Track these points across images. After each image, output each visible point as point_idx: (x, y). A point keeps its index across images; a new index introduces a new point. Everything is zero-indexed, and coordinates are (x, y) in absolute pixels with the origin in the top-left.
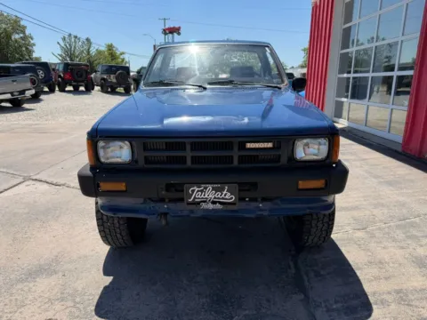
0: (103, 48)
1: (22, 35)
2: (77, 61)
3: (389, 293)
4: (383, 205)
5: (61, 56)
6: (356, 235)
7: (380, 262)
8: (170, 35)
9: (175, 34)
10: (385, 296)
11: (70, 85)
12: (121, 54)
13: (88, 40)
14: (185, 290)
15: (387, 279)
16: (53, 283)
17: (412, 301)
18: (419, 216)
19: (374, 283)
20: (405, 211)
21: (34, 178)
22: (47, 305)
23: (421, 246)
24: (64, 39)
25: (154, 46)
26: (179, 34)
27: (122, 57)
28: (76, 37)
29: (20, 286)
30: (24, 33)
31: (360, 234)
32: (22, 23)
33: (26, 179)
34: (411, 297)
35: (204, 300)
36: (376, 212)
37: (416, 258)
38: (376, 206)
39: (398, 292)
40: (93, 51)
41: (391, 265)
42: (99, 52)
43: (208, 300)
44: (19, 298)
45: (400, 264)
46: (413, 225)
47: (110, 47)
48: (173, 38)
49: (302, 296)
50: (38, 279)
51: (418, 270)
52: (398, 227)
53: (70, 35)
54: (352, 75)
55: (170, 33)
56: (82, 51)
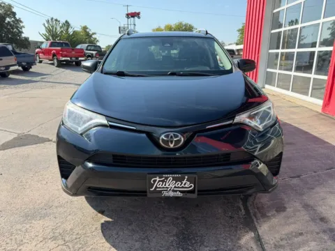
0: (79, 29)
5: (45, 35)
6: (292, 182)
8: (132, 19)
9: (136, 18)
12: (94, 34)
13: (67, 22)
24: (48, 21)
25: (120, 27)
27: (93, 36)
28: (56, 20)
30: (15, 18)
31: (295, 182)
32: (14, 10)
42: (75, 33)
47: (85, 28)
53: (52, 19)
55: (132, 17)
56: (62, 31)
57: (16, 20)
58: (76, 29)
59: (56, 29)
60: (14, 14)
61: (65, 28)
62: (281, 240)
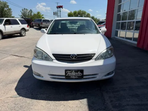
1: (8, 8)
5: (21, 16)
8: (59, 9)
9: (61, 8)
12: (43, 15)
13: (31, 10)
24: (23, 10)
25: (54, 12)
26: (62, 8)
27: (43, 16)
32: (8, 4)
33: (11, 55)
40: (32, 14)
42: (35, 15)
47: (38, 13)
48: (60, 9)
53: (25, 9)
56: (29, 14)
58: (35, 13)
59: (26, 13)
60: (8, 6)
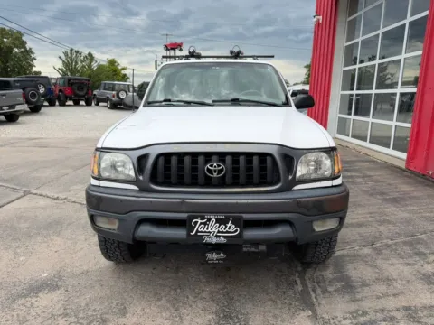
0: (104, 63)
2: (77, 76)
3: (398, 310)
4: (389, 222)
5: (62, 70)
6: (362, 251)
7: (388, 280)
8: (172, 51)
9: (177, 50)
10: (394, 314)
11: (71, 99)
12: (123, 69)
13: (90, 54)
14: (191, 306)
15: (394, 295)
16: (56, 299)
17: (421, 317)
18: (425, 233)
19: (382, 300)
20: (411, 228)
21: (35, 192)
22: (50, 322)
23: (428, 263)
24: (66, 54)
25: (156, 62)
26: (181, 50)
27: (123, 72)
28: (77, 52)
29: (22, 301)
30: (25, 48)
31: (366, 251)
32: (24, 38)
33: (26, 193)
34: (420, 314)
35: (210, 317)
36: (382, 228)
37: (424, 275)
38: (382, 223)
39: (407, 309)
40: (94, 66)
41: (399, 282)
42: (100, 67)
43: (214, 316)
44: (21, 313)
45: (408, 281)
46: (419, 242)
47: (112, 62)
48: (175, 53)
49: (310, 313)
50: (40, 295)
51: (426, 287)
52: (405, 243)
53: (72, 50)
54: (355, 92)
55: (172, 49)
56: (84, 67)
57: (26, 50)
58: (102, 63)
59: (76, 63)
60: (23, 44)
61: (88, 62)
62: (344, 320)
